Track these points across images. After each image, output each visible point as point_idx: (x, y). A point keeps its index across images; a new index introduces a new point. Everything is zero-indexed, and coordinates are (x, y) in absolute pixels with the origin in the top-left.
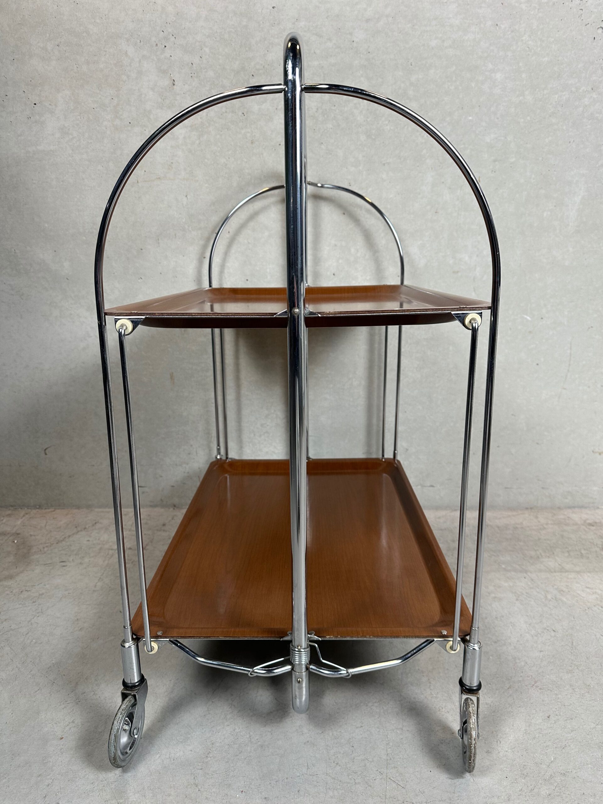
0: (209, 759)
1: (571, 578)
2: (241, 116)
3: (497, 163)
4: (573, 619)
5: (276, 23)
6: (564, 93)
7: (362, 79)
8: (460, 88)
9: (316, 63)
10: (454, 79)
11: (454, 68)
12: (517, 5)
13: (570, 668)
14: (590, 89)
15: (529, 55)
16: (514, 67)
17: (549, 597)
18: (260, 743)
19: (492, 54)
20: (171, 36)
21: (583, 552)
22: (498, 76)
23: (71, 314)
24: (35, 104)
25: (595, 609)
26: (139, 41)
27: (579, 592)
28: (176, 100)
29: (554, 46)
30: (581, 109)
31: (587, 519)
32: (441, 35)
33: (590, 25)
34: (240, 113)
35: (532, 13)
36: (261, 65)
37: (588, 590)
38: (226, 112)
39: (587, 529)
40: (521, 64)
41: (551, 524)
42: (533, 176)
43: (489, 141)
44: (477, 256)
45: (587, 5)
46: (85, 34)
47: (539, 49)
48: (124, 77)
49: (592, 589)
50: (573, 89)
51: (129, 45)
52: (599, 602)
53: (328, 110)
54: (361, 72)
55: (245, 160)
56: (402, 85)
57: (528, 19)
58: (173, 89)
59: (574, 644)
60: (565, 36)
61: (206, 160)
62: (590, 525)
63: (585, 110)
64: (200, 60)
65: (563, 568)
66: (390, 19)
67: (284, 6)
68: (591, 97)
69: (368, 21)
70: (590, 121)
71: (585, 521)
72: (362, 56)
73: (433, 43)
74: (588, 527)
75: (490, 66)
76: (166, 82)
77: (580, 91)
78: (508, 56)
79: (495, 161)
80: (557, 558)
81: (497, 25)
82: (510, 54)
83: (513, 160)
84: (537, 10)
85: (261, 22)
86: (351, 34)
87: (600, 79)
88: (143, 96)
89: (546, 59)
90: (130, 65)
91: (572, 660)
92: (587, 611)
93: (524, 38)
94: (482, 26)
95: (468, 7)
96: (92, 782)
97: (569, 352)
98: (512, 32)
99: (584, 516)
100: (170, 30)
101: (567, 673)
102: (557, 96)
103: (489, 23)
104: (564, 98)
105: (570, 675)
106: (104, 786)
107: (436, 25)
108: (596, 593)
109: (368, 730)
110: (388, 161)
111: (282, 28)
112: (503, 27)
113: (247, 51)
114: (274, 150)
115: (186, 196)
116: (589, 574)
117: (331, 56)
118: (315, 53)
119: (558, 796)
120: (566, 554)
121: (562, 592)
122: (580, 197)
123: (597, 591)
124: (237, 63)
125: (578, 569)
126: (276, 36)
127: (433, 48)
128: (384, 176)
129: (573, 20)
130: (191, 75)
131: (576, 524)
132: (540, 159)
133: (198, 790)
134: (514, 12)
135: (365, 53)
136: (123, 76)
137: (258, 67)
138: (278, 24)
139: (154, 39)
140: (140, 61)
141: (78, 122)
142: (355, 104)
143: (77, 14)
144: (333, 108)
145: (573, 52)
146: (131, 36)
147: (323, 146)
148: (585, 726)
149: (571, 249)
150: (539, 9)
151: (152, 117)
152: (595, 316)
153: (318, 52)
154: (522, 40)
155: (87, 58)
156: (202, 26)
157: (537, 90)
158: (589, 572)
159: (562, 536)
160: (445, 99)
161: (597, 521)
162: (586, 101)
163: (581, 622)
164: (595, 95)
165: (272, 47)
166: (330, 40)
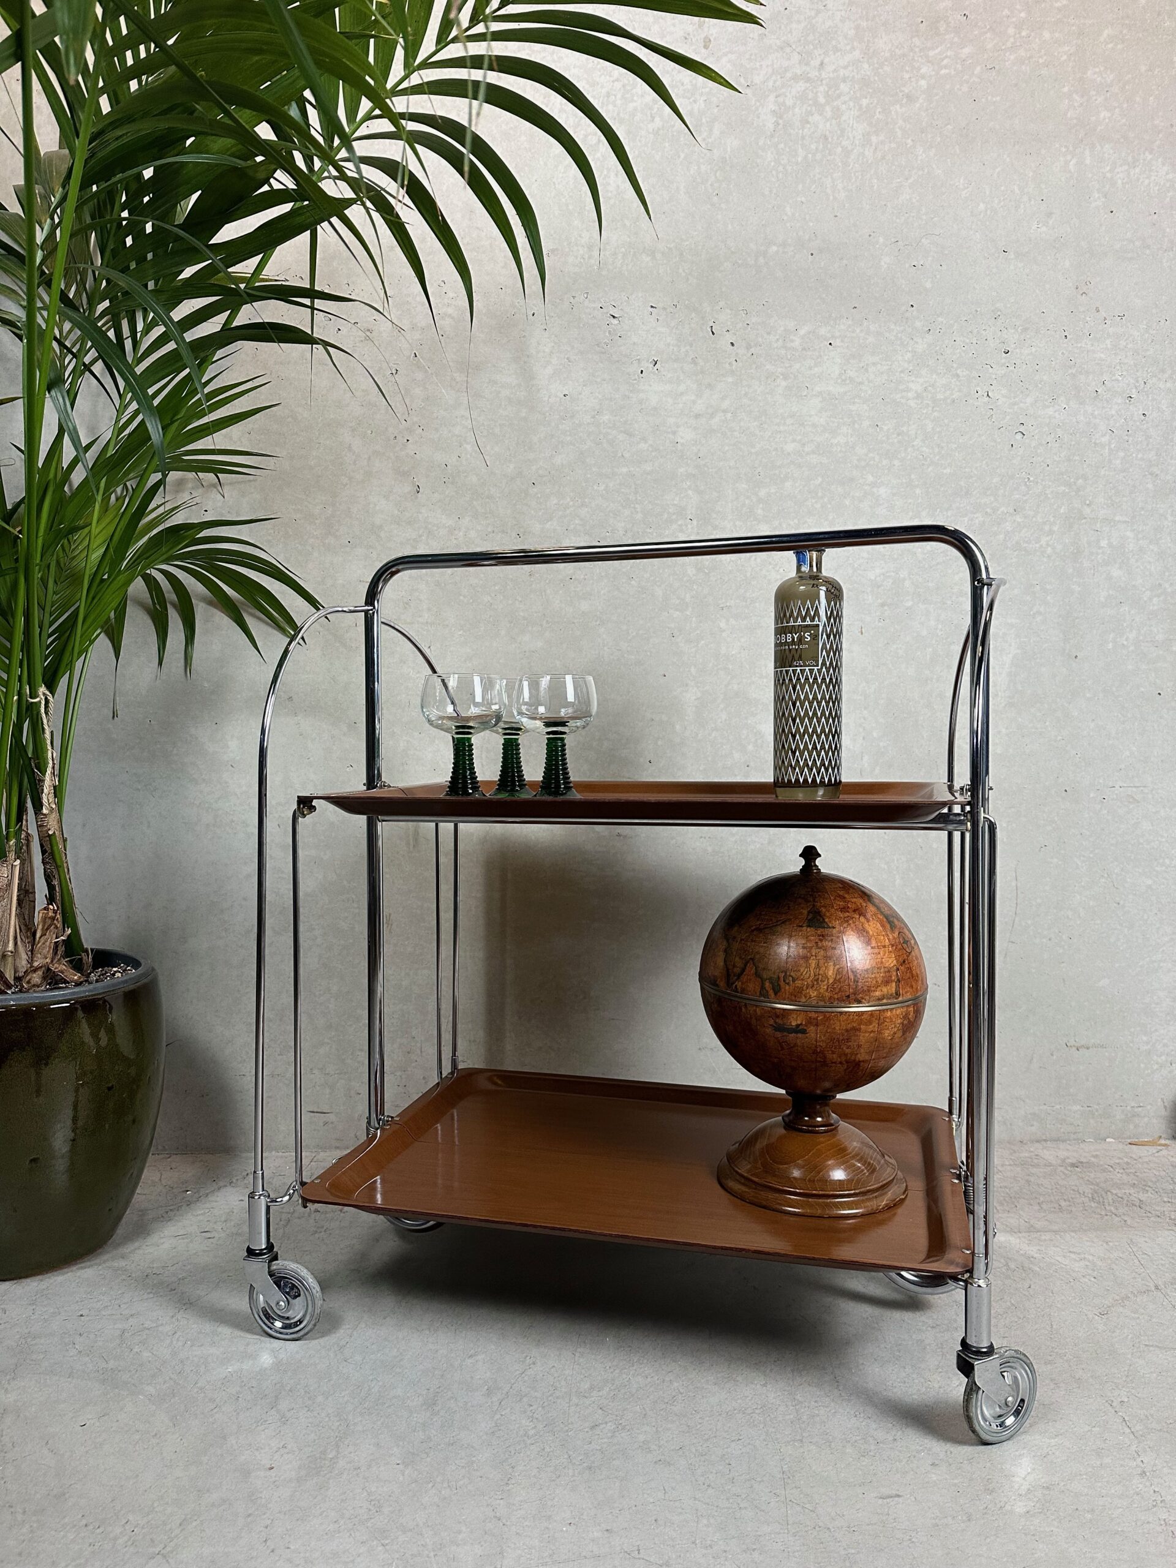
0: (511, 1486)
1: (1045, 1240)
2: (516, 538)
3: (886, 608)
4: (1051, 1295)
5: (568, 415)
6: (975, 516)
7: (690, 492)
8: (829, 506)
9: (625, 470)
10: (820, 494)
11: (820, 479)
12: (903, 401)
13: (1050, 1358)
14: (1012, 511)
15: (923, 464)
16: (904, 481)
17: (1012, 1266)
18: (585, 1465)
19: (872, 462)
20: (417, 426)
21: (1063, 1203)
22: (883, 491)
23: (233, 821)
24: (206, 511)
25: (1083, 1280)
26: (369, 432)
27: (1059, 1258)
28: (421, 513)
29: (957, 454)
30: (1002, 536)
31: (1068, 1158)
32: (799, 437)
33: (1004, 428)
34: (514, 534)
35: (925, 412)
36: (546, 469)
37: (1072, 1256)
38: (493, 532)
39: (1067, 1172)
40: (913, 476)
41: (1010, 1165)
42: (940, 626)
43: (873, 578)
44: (864, 738)
45: (999, 404)
46: (290, 419)
47: (937, 457)
48: (345, 480)
49: (1079, 1254)
50: (988, 510)
51: (354, 437)
52: (1090, 1272)
53: (640, 533)
54: (688, 483)
55: (520, 599)
56: (747, 502)
57: (919, 419)
58: (417, 498)
59: (1054, 1327)
60: (971, 442)
61: (462, 598)
62: (1073, 1165)
63: (1007, 538)
64: (458, 461)
65: (1032, 1226)
66: (729, 415)
67: (580, 394)
68: (1015, 521)
69: (697, 416)
70: (1016, 553)
71: (1064, 1160)
72: (689, 461)
73: (790, 447)
74: (1069, 1168)
75: (870, 478)
76: (408, 488)
77: (999, 512)
78: (894, 465)
79: (883, 605)
80: (1021, 1212)
81: (877, 425)
82: (896, 463)
83: (910, 604)
84: (930, 408)
85: (547, 414)
86: (674, 433)
87: (1025, 498)
88: (371, 506)
89: (948, 471)
90: (355, 464)
91: (1052, 1348)
92: (1072, 1284)
93: (915, 443)
94: (856, 426)
95: (837, 402)
96: (335, 1520)
97: (1014, 884)
98: (898, 435)
99: (1062, 1154)
100: (415, 419)
101: (1045, 1363)
102: (966, 519)
103: (866, 423)
104: (977, 521)
105: (1049, 1367)
106: (355, 1525)
107: (792, 424)
108: (1085, 1258)
109: (749, 1444)
110: (728, 604)
111: (577, 422)
112: (885, 428)
113: (525, 451)
114: (562, 585)
115: (429, 647)
116: (1073, 1234)
117: (646, 461)
118: (623, 456)
119: (1041, 1513)
120: (1037, 1207)
121: (1032, 1259)
122: (1011, 656)
123: (1086, 1256)
124: (512, 466)
125: (1056, 1228)
126: (568, 433)
127: (789, 454)
128: (723, 625)
129: (980, 421)
130: (444, 480)
131: (1050, 1165)
132: (949, 602)
133: (501, 1524)
134: (900, 411)
135: (694, 458)
136: (343, 477)
137: (541, 472)
138: (572, 417)
139: (391, 430)
140: (369, 458)
141: (270, 538)
142: (681, 526)
143: (281, 392)
144: (648, 530)
145: (984, 462)
146: (359, 424)
147: (633, 582)
148: (1075, 1429)
149: (1004, 730)
150: (933, 408)
151: (382, 534)
152: (1049, 828)
153: (627, 455)
154: (913, 446)
155: (290, 451)
156: (463, 416)
157: (938, 510)
158: (1073, 1231)
159: (1028, 1181)
160: (808, 520)
161: (1084, 1160)
162: (1008, 526)
163: (1063, 1297)
164: (1019, 519)
165: (563, 447)
166: (644, 439)
